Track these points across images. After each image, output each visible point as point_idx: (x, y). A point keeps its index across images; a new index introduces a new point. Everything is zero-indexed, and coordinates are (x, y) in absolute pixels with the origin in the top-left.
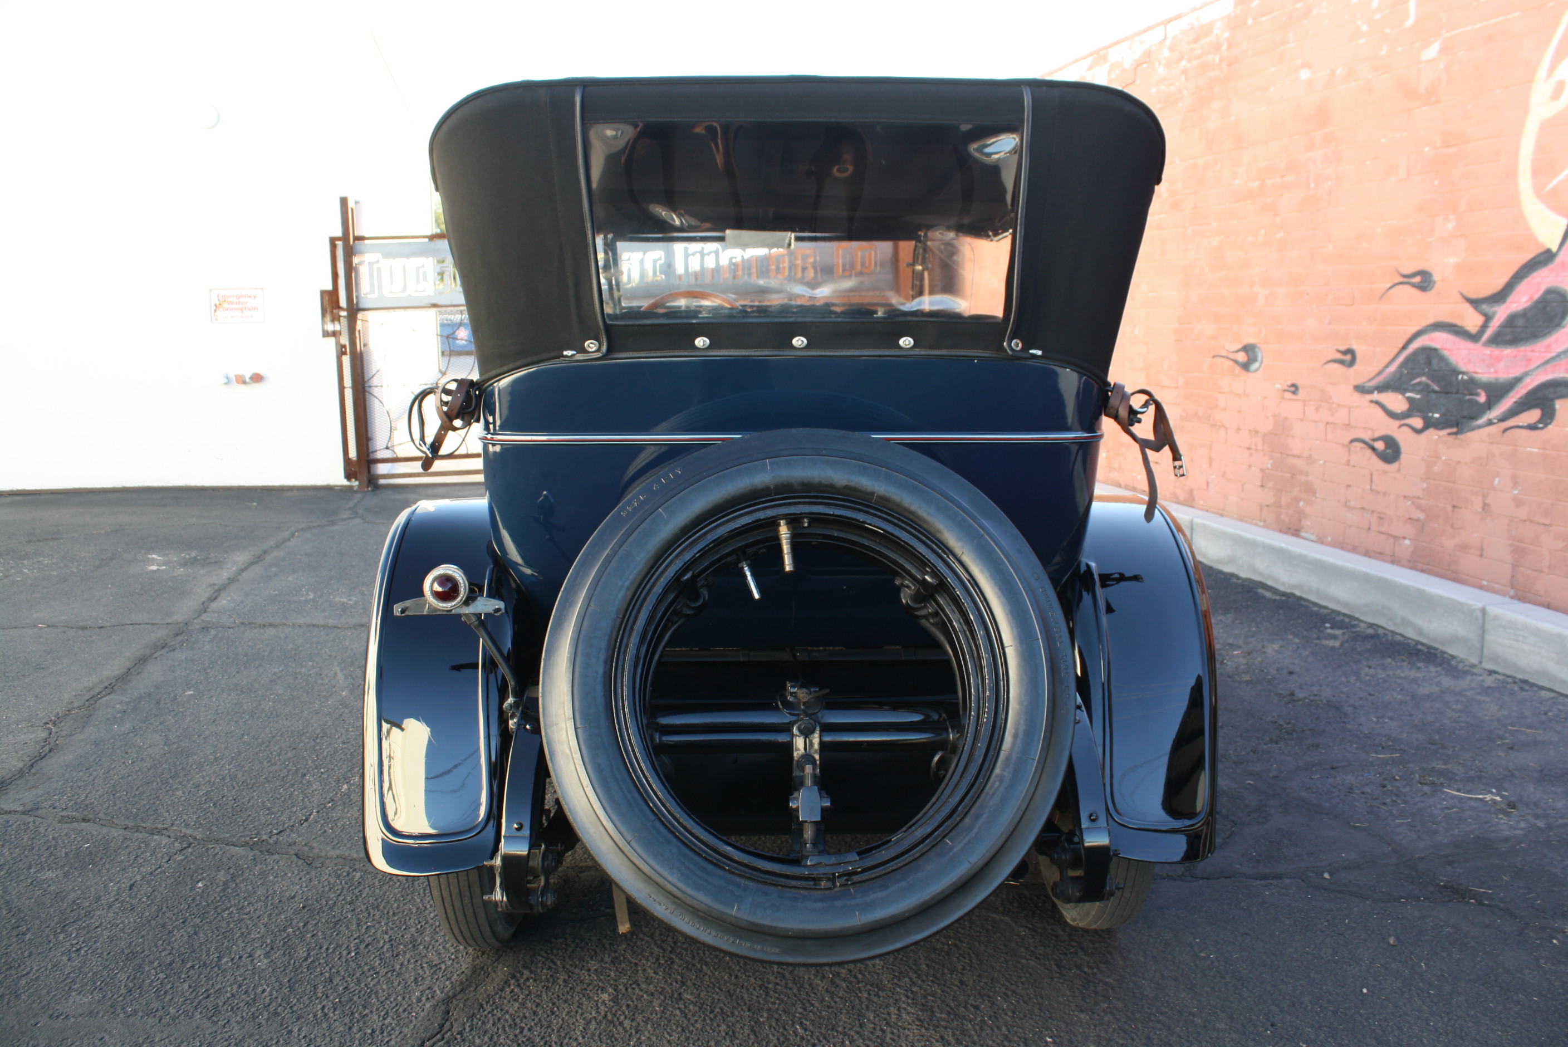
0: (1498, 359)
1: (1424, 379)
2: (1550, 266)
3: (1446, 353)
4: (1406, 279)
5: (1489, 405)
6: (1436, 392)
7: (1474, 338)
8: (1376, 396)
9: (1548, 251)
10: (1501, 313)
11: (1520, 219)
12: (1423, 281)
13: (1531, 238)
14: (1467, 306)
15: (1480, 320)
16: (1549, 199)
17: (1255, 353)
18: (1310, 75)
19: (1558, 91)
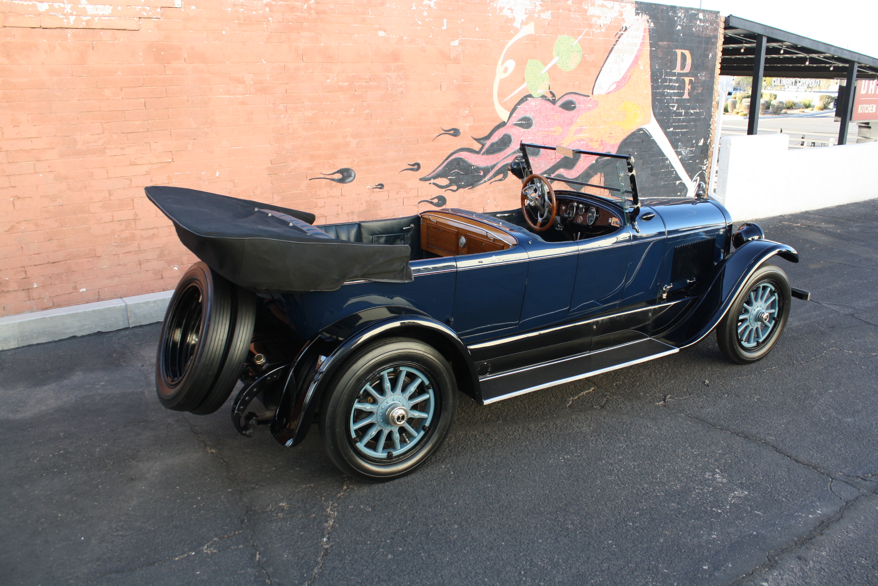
0: (487, 159)
1: (456, 170)
2: (505, 127)
3: (466, 159)
4: (447, 132)
5: (485, 176)
6: (462, 174)
7: (478, 153)
8: (432, 181)
9: (504, 122)
10: (488, 143)
11: (494, 111)
12: (455, 133)
13: (499, 117)
14: (475, 141)
15: (480, 146)
16: (504, 105)
17: (348, 173)
18: (385, 35)
19: (506, 70)
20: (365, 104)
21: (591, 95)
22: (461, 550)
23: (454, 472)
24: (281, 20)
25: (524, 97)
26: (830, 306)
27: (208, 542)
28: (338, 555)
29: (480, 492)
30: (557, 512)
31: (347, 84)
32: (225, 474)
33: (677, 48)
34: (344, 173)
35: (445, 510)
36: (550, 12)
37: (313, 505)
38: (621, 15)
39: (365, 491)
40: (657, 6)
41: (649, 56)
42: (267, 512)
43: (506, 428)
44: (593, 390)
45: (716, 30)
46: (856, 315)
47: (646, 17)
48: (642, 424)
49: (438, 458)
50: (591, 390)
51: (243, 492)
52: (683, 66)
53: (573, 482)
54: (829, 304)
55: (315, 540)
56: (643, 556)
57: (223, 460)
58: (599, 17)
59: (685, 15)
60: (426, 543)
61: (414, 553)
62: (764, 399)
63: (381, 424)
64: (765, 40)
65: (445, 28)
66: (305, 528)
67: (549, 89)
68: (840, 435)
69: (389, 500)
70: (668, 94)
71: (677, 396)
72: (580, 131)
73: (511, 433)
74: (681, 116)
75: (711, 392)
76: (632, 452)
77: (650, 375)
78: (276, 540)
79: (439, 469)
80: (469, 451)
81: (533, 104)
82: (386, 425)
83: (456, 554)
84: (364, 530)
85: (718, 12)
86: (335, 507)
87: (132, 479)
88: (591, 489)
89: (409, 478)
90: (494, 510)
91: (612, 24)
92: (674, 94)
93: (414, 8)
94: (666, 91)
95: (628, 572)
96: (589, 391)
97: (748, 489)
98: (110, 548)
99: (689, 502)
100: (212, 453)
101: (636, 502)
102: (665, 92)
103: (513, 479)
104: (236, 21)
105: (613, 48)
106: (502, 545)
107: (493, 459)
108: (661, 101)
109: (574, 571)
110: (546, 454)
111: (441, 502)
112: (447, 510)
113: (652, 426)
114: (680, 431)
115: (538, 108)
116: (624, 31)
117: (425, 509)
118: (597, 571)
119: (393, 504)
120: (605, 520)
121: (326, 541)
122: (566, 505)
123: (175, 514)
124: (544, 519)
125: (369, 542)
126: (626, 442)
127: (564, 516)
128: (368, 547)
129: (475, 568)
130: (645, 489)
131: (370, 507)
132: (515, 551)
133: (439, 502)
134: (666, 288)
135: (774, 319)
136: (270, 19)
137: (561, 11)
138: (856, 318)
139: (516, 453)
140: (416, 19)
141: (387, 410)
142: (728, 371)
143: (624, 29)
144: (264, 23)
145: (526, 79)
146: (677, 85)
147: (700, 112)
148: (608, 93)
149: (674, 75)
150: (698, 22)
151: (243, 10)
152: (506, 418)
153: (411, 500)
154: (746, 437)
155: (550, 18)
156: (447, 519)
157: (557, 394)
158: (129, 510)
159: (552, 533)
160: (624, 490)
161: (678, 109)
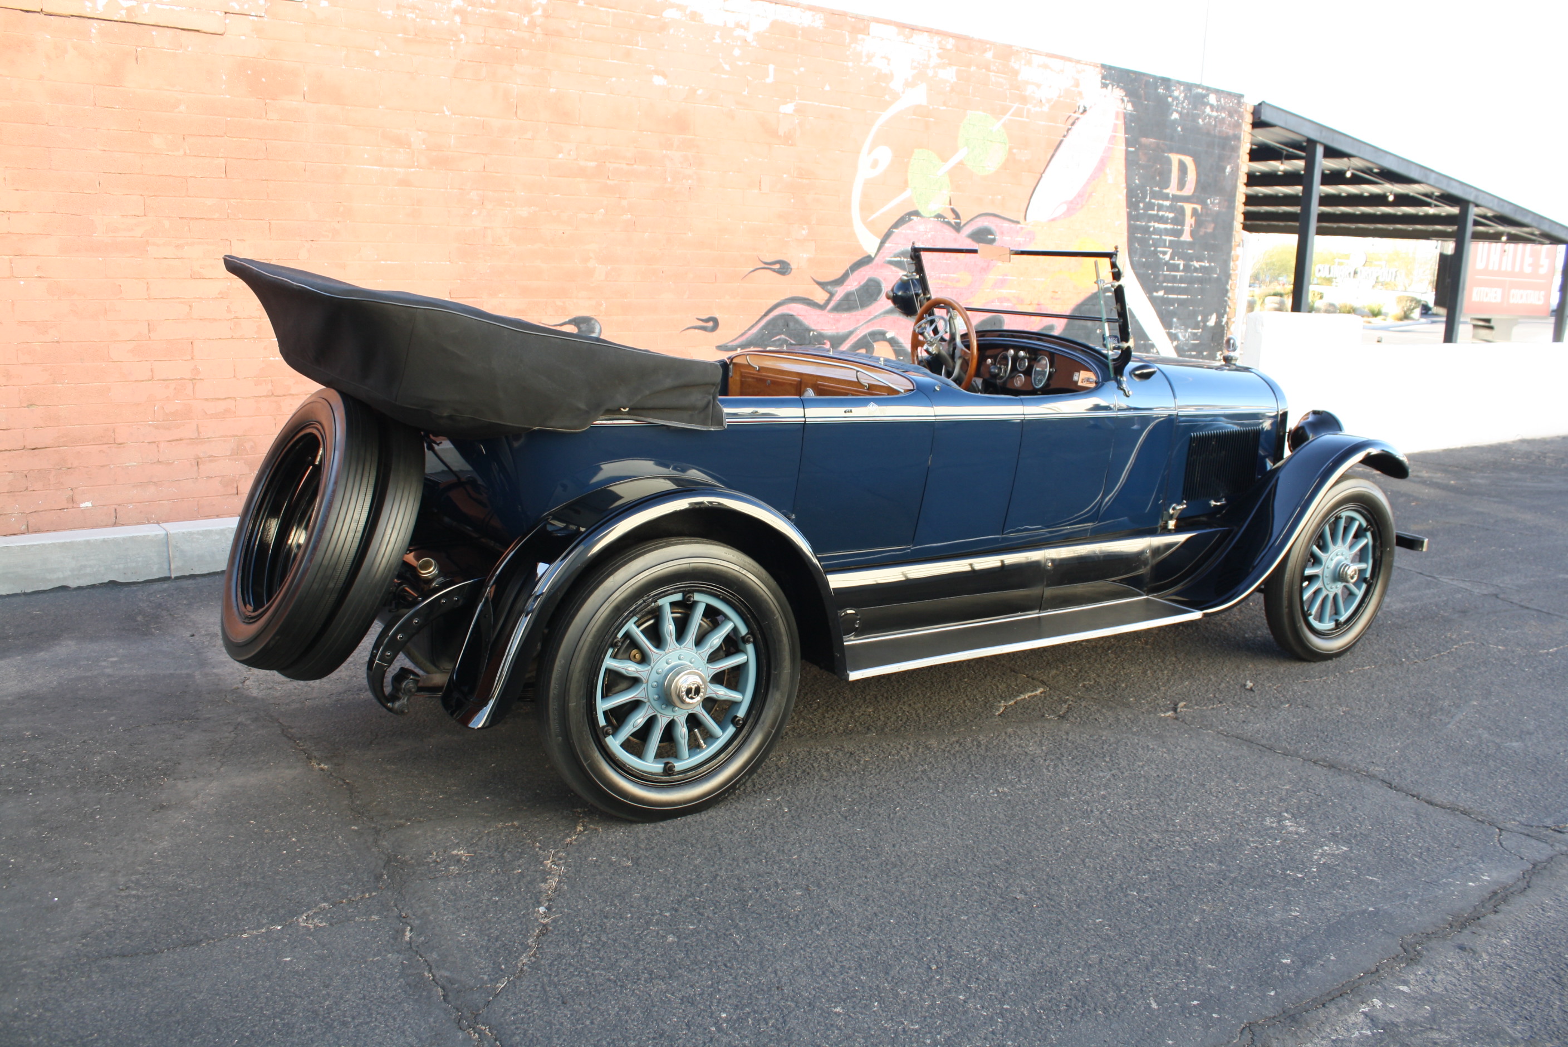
0: (838, 321)
1: (783, 336)
2: (870, 265)
3: (801, 318)
4: (768, 266)
6: (793, 344)
7: (822, 307)
9: (869, 257)
10: (840, 292)
11: (852, 233)
12: (783, 268)
13: (860, 247)
14: (817, 286)
15: (826, 296)
16: (870, 226)
17: (588, 325)
18: (665, 83)
19: (875, 164)
20: (624, 203)
21: (1022, 220)
22: (811, 930)
23: (789, 808)
24: (481, 41)
25: (906, 215)
26: (1455, 583)
27: (309, 909)
28: (568, 934)
29: (843, 840)
30: (991, 872)
31: (593, 164)
32: (346, 802)
33: (1171, 151)
34: (581, 326)
35: (775, 867)
36: (955, 68)
37: (518, 855)
38: (1077, 85)
39: (619, 834)
40: (1139, 75)
41: (1123, 162)
42: (428, 863)
43: (884, 744)
44: (1041, 693)
45: (1238, 125)
46: (1502, 596)
47: (1119, 93)
48: (1138, 744)
49: (758, 786)
50: (1038, 692)
51: (380, 830)
52: (1182, 184)
53: (1018, 828)
54: (1453, 579)
55: (521, 910)
56: (1164, 943)
57: (344, 780)
58: (1039, 86)
59: (1186, 97)
60: (741, 918)
61: (719, 934)
62: (1356, 712)
63: (655, 704)
64: (1320, 150)
65: (770, 80)
66: (502, 890)
67: (950, 204)
68: (1503, 766)
69: (665, 850)
70: (1156, 231)
71: (1197, 705)
72: (1002, 283)
73: (894, 752)
74: (1178, 270)
75: (1258, 699)
76: (1124, 785)
77: (1145, 672)
78: (444, 909)
79: (760, 804)
80: (817, 778)
81: (921, 228)
82: (664, 706)
83: (800, 937)
84: (619, 895)
85: (1241, 96)
86: (560, 859)
87: (162, 807)
88: (1052, 840)
89: (704, 816)
90: (870, 868)
91: (1062, 99)
92: (1167, 232)
93: (718, 40)
94: (1152, 224)
95: (1139, 968)
96: (1033, 694)
97: (1347, 842)
98: (111, 916)
99: (1241, 862)
100: (322, 770)
101: (1140, 860)
102: (1150, 227)
103: (903, 821)
104: (400, 35)
105: (1061, 142)
106: (890, 923)
107: (863, 789)
108: (1143, 242)
109: (1034, 965)
110: (963, 784)
111: (767, 854)
112: (780, 868)
113: (1156, 747)
114: (1209, 756)
115: (929, 236)
116: (1082, 113)
117: (738, 865)
118: (1078, 967)
119: (674, 855)
120: (1085, 888)
121: (545, 912)
122: (1008, 862)
123: (246, 863)
124: (969, 884)
125: (629, 915)
126: (1111, 770)
127: (1006, 880)
128: (628, 922)
129: (840, 960)
130: (1154, 840)
131: (629, 859)
132: (917, 933)
133: (764, 854)
134: (1174, 509)
135: (1365, 580)
136: (462, 36)
137: (973, 68)
138: (1503, 600)
139: (907, 783)
140: (721, 60)
141: (666, 676)
142: (1285, 671)
143: (1081, 110)
144: (451, 43)
145: (909, 182)
146: (1171, 215)
147: (1210, 266)
148: (1053, 220)
149: (1166, 197)
150: (1208, 110)
151: (414, 16)
152: (882, 730)
153: (709, 850)
154: (1331, 766)
155: (955, 79)
156: (780, 881)
157: (975, 696)
158: (152, 856)
159: (985, 906)
160: (1116, 842)
161: (1172, 258)
